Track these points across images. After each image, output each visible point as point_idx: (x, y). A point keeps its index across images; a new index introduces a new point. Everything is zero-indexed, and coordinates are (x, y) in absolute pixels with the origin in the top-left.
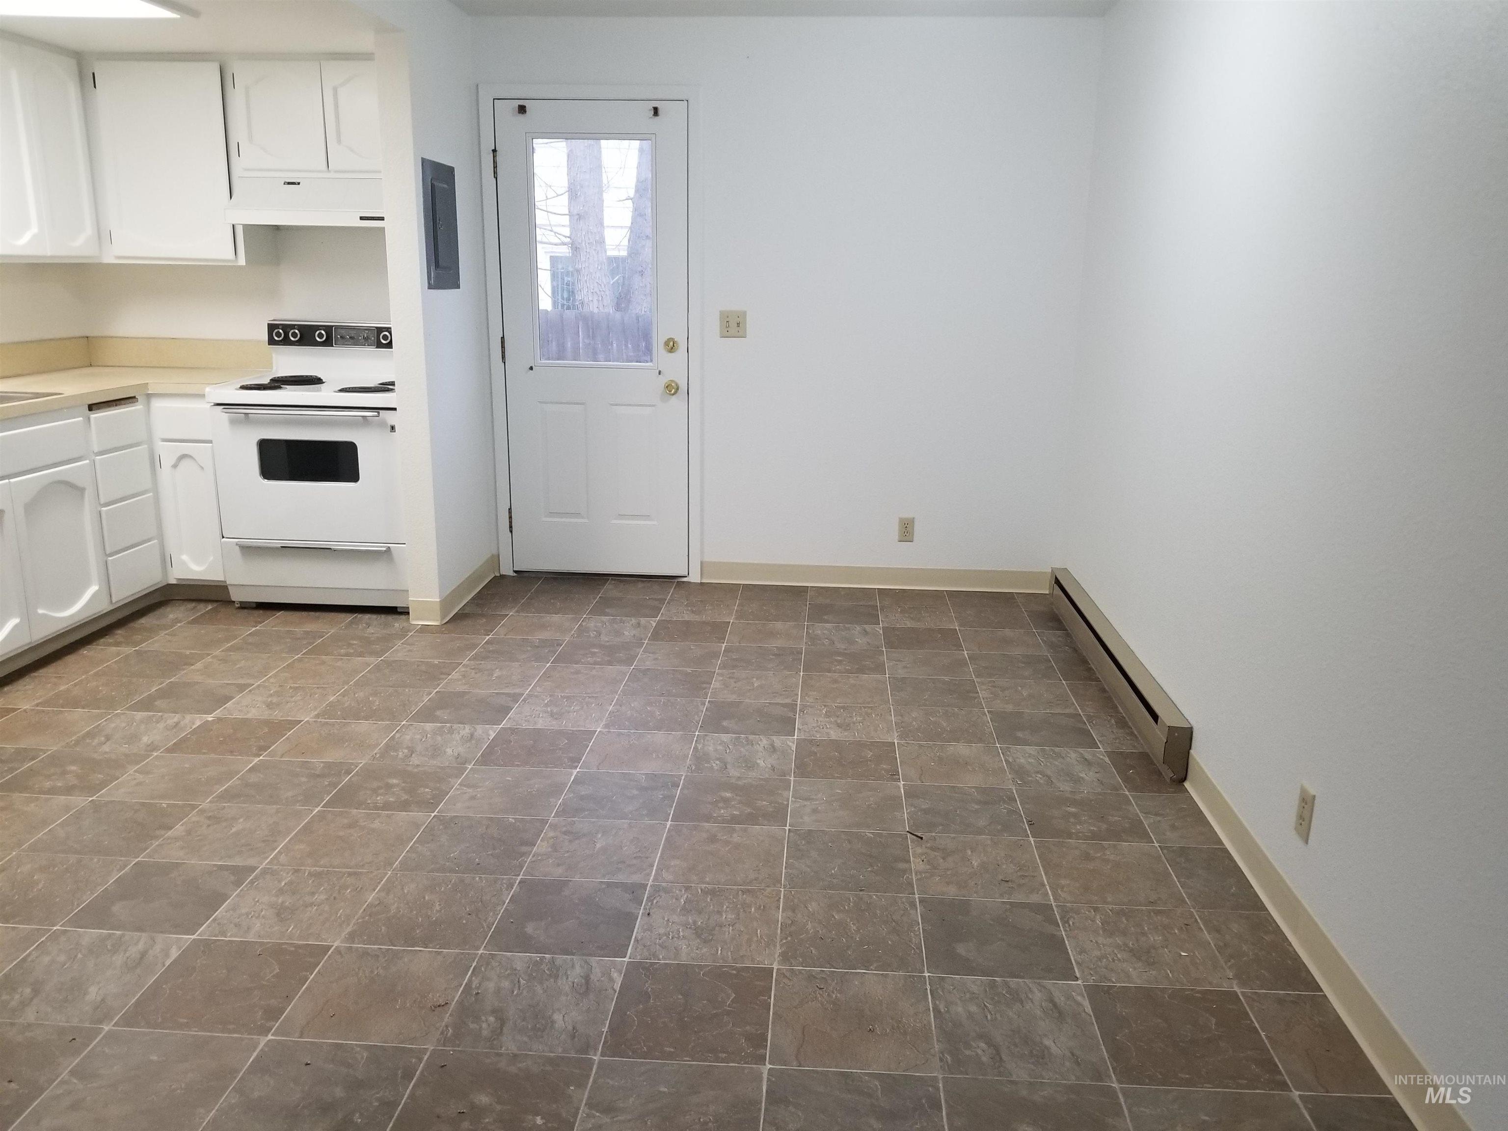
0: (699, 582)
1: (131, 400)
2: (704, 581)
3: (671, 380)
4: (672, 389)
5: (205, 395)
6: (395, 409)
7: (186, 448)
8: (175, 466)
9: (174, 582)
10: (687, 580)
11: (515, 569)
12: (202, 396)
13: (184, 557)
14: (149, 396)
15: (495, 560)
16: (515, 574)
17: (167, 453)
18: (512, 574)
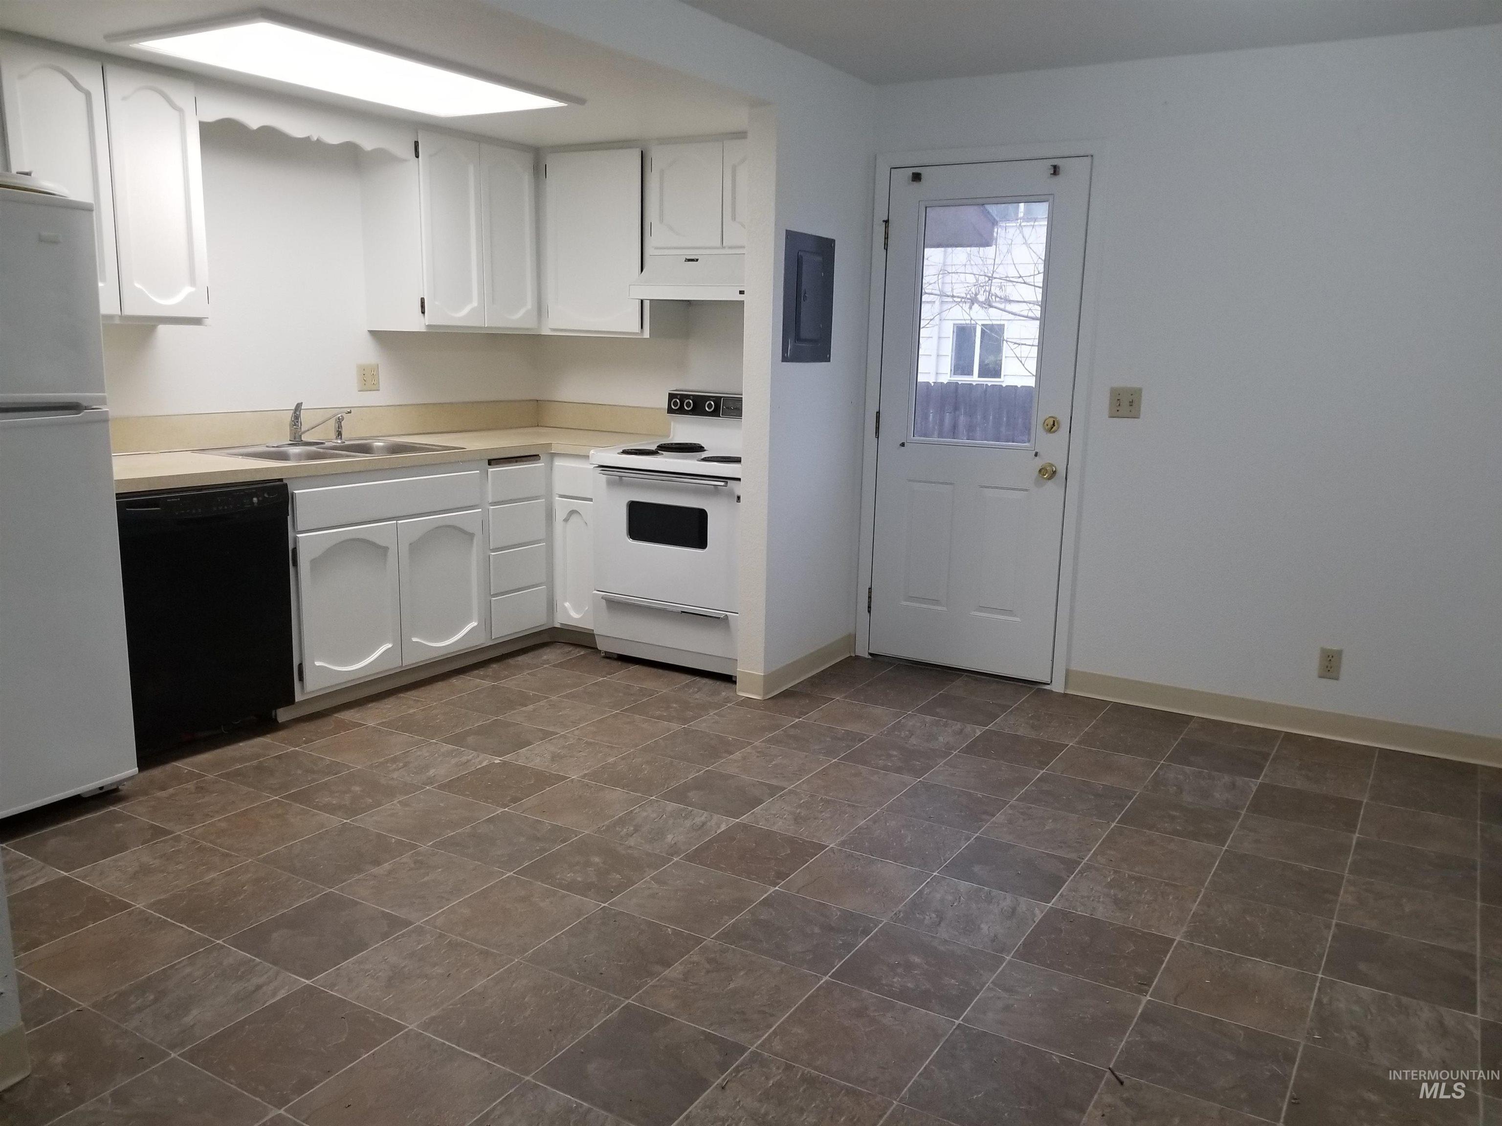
0: (1063, 692)
1: (535, 457)
2: (1069, 692)
3: (1049, 463)
4: (1048, 473)
5: (589, 456)
6: (739, 479)
7: (576, 504)
8: (566, 520)
9: (558, 626)
10: (1049, 689)
11: (870, 652)
12: (587, 457)
13: (567, 604)
14: (553, 455)
15: (851, 640)
16: (870, 657)
17: (561, 507)
18: (867, 656)
